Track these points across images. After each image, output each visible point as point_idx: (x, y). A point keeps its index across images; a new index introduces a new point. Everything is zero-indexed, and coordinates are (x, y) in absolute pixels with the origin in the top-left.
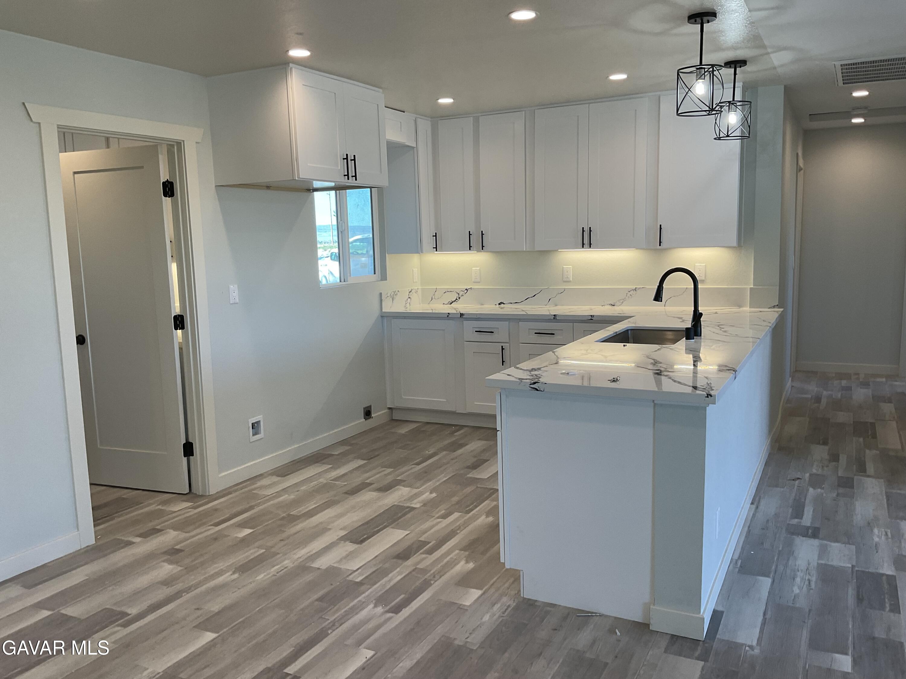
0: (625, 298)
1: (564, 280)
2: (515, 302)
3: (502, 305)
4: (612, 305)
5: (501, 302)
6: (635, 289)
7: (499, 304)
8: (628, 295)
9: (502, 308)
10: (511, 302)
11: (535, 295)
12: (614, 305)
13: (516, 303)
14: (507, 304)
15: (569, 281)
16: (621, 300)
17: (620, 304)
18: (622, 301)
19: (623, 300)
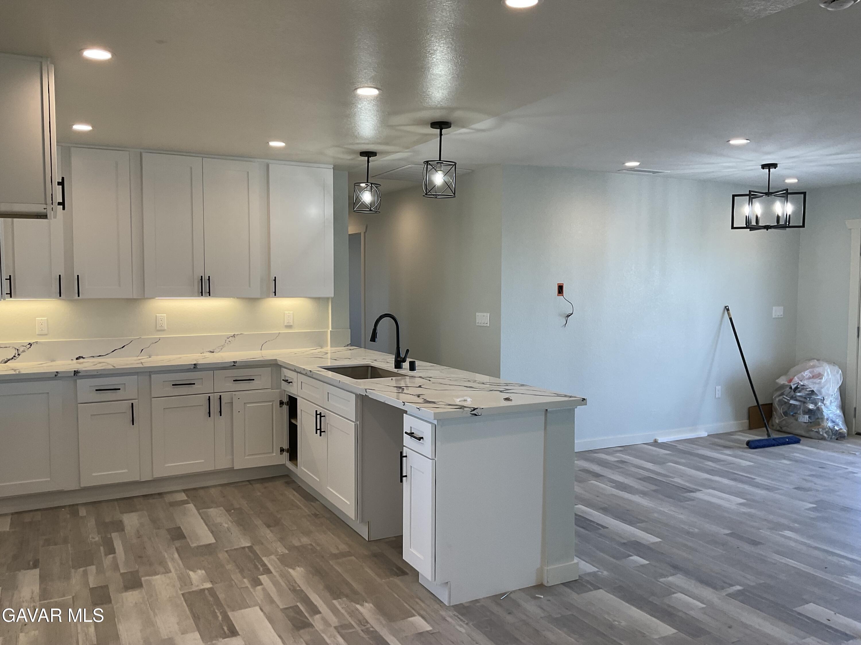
0: (224, 344)
1: (157, 329)
2: (98, 355)
3: (81, 360)
4: (211, 352)
5: (79, 357)
6: (234, 336)
7: (77, 359)
8: (227, 342)
9: (80, 363)
10: (93, 355)
11: (124, 346)
12: (213, 352)
13: (100, 356)
14: (87, 357)
15: (164, 330)
16: (220, 347)
17: (219, 350)
18: (222, 348)
19: (222, 346)
